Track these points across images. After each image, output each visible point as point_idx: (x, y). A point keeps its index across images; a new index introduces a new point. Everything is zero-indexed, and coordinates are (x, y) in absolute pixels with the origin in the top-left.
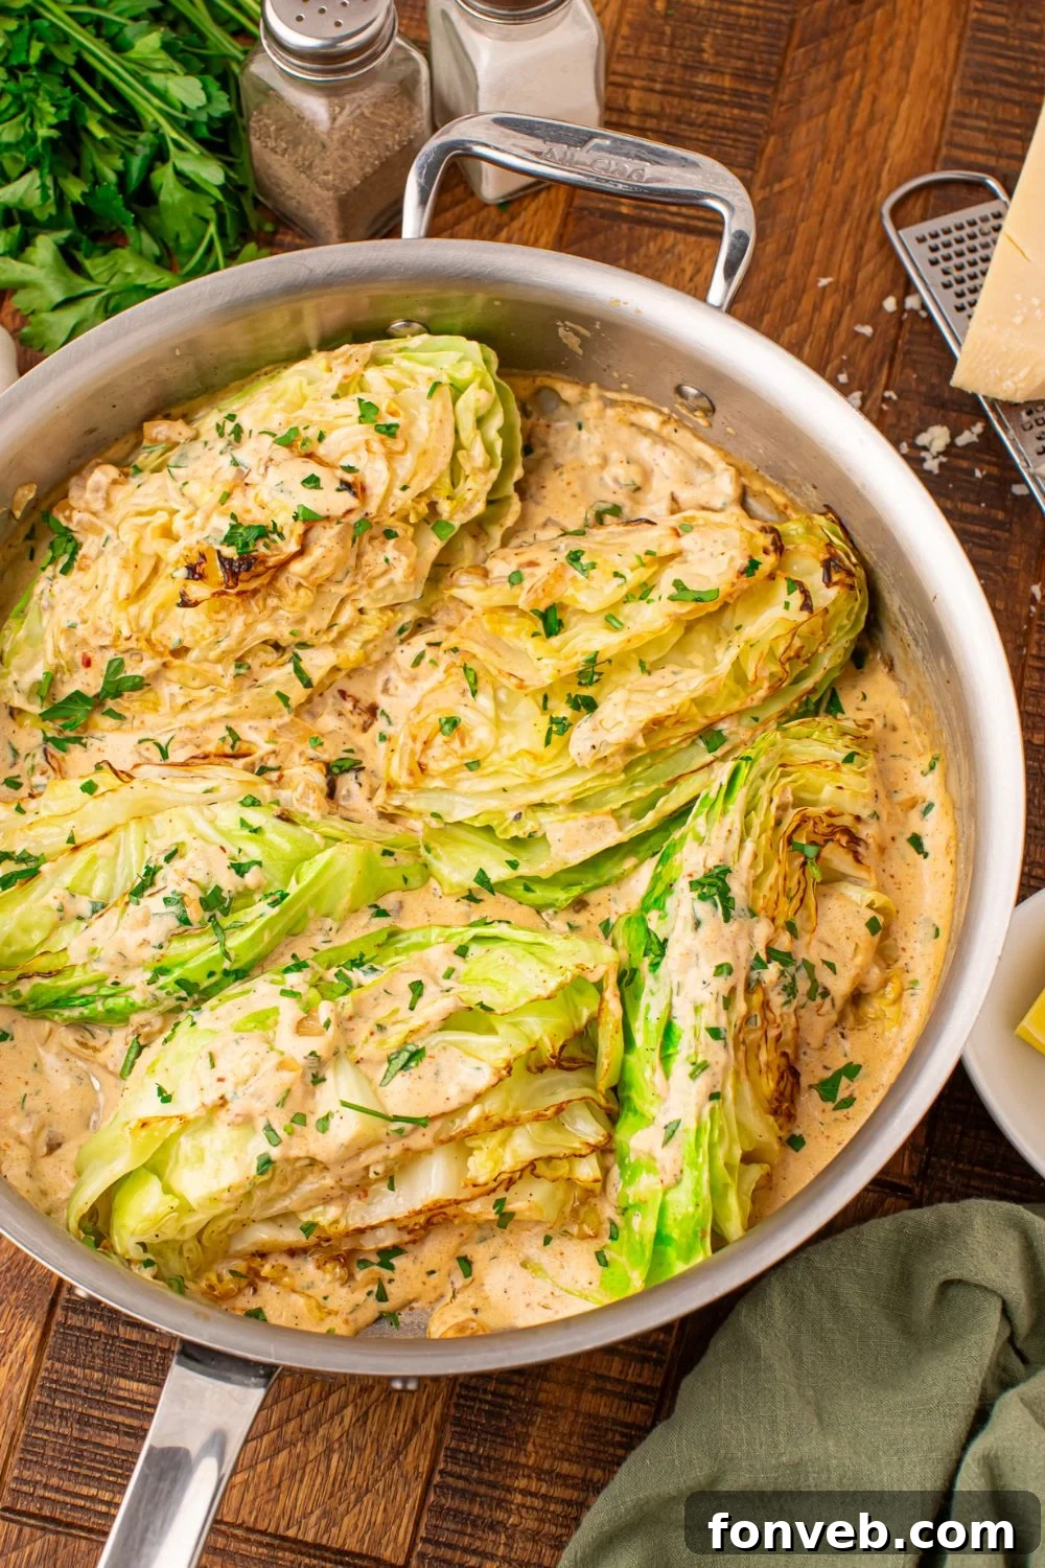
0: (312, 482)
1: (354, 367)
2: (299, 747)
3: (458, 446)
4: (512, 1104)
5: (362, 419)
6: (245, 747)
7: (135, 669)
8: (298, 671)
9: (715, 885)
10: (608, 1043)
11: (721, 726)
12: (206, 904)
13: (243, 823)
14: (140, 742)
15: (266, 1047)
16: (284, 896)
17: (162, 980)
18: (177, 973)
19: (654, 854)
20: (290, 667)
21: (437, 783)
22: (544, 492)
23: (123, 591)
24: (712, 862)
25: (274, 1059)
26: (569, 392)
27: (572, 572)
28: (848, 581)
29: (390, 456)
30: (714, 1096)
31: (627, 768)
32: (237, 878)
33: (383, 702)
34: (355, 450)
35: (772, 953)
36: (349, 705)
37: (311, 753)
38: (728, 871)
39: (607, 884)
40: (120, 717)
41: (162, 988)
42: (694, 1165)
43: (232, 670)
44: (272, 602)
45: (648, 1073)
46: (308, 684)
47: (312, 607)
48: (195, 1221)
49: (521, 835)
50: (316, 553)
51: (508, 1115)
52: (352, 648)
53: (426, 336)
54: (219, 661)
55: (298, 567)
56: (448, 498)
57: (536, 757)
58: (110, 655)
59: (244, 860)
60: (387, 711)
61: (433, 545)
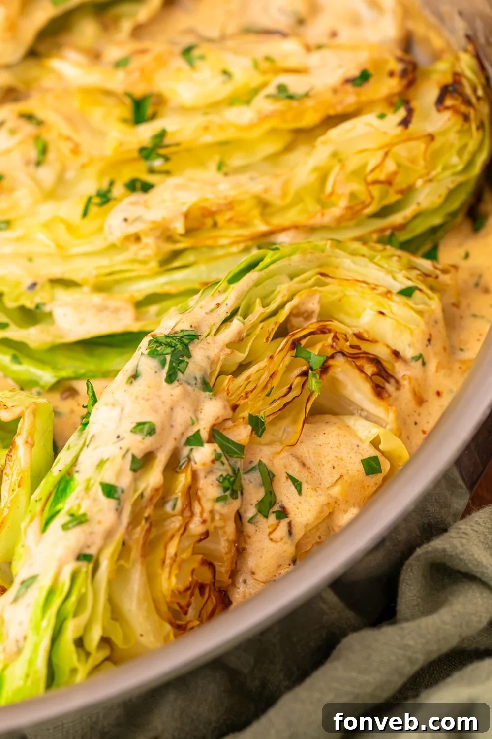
9: (173, 346)
27: (180, 63)
28: (464, 110)
30: (82, 557)
35: (216, 434)
38: (196, 337)
49: (28, 305)
57: (71, 228)
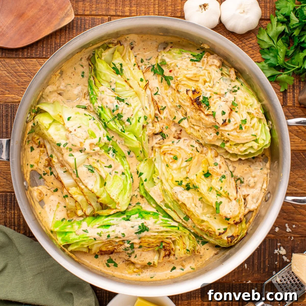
0: (224, 113)
1: (256, 115)
2: (165, 124)
3: (243, 144)
4: (87, 194)
5: (242, 121)
6: (162, 112)
7: (171, 82)
8: (182, 120)
9: (143, 229)
10: (105, 212)
11: (190, 220)
12: (118, 115)
13: (140, 118)
14: (157, 88)
15: (86, 138)
16: (124, 132)
17: (100, 109)
18: (102, 112)
19: (157, 211)
20: (182, 118)
21: (162, 158)
22: (242, 165)
23: (188, 76)
24: (149, 227)
25: (82, 141)
26: (268, 165)
27: (220, 177)
28: (229, 242)
29: (235, 129)
30: (95, 239)
31: (175, 201)
32: (126, 120)
33: (182, 140)
34: (235, 121)
35: (132, 244)
36: (179, 132)
37: (164, 127)
38: (148, 231)
39: (148, 202)
40: (162, 82)
41: (98, 109)
42: (79, 238)
43: (178, 105)
44: (194, 110)
45: (98, 223)
46: (179, 123)
47: (196, 120)
48: (45, 132)
49: (154, 180)
50: (207, 118)
51: (85, 194)
52: (190, 131)
53: (269, 130)
54: (179, 101)
55: (202, 115)
56: (230, 145)
58: (173, 76)
59: (131, 120)
60: (180, 141)
61: (219, 143)
